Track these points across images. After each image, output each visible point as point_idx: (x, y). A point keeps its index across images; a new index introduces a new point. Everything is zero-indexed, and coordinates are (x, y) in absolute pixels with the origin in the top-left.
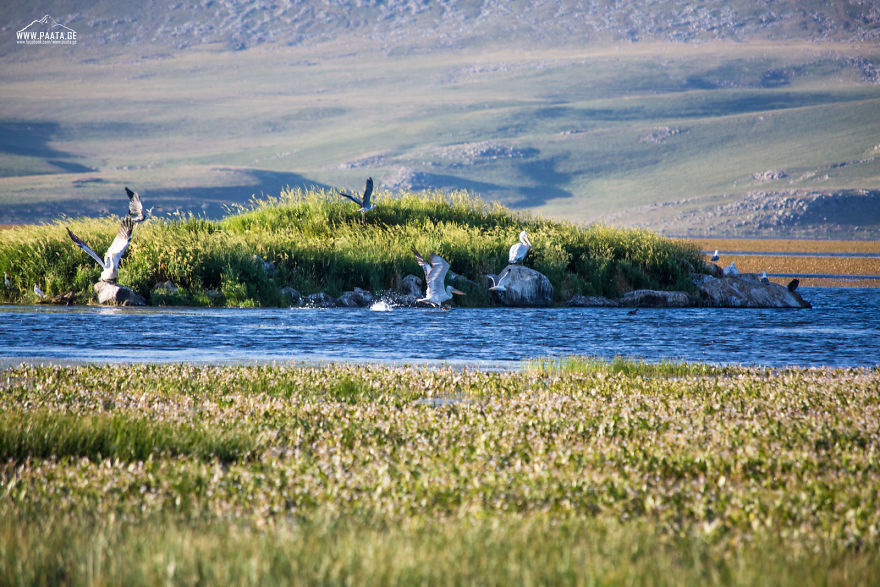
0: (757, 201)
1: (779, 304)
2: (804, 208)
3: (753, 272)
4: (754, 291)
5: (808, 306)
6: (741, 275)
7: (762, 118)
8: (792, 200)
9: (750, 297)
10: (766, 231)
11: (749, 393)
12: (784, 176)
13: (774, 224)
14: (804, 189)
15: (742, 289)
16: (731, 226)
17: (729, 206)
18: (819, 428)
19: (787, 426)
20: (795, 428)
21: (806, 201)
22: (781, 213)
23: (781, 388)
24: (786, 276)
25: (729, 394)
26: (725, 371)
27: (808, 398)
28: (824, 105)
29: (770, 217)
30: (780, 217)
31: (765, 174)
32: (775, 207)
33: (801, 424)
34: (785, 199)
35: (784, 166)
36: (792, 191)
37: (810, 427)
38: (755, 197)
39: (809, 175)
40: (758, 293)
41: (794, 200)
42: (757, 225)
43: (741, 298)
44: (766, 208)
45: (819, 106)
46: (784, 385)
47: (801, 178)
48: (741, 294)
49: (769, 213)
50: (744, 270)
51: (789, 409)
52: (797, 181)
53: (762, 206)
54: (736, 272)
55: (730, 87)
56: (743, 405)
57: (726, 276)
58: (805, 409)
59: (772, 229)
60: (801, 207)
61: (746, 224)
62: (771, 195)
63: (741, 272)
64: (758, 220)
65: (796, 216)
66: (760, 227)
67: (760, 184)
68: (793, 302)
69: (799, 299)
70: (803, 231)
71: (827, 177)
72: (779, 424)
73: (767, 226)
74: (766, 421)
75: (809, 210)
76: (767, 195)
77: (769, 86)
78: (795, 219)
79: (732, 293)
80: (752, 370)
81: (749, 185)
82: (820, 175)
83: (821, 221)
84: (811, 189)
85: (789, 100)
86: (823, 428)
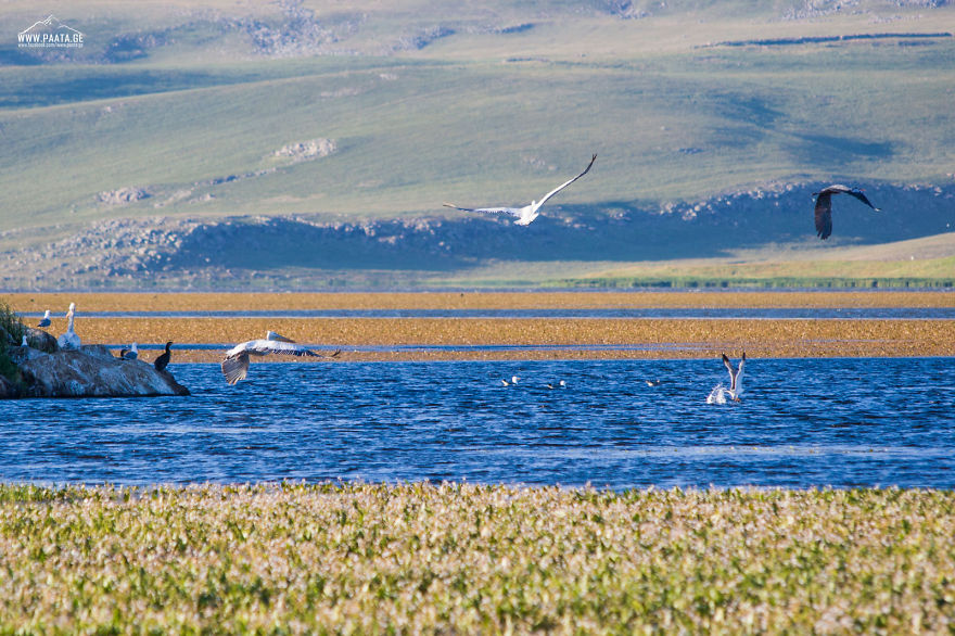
0: (107, 235)
1: (142, 391)
2: (177, 244)
3: (103, 342)
4: (104, 371)
5: (184, 392)
6: (84, 348)
7: (109, 109)
8: (159, 233)
9: (97, 379)
10: (120, 280)
11: (98, 527)
12: (146, 196)
13: (133, 268)
14: (176, 215)
15: (86, 369)
16: (69, 273)
17: (65, 241)
18: (203, 577)
19: (156, 574)
20: (167, 577)
21: (180, 234)
22: (141, 252)
23: (146, 518)
24: (153, 347)
25: (68, 530)
26: (61, 495)
27: (187, 531)
28: (199, 90)
29: (125, 258)
30: (141, 259)
31: (117, 193)
32: (133, 242)
33: (177, 571)
34: (148, 231)
35: (144, 182)
36: (158, 220)
37: (189, 574)
38: (103, 229)
39: (182, 194)
40: (111, 375)
41: (160, 232)
42: (107, 272)
43: (84, 382)
44: (120, 244)
45: (190, 91)
46: (152, 513)
47: (171, 199)
48: (85, 377)
49: (124, 251)
50: (89, 340)
51: (158, 549)
52: (165, 203)
53: (114, 242)
54: (76, 343)
55: (60, 62)
56: (88, 545)
57: (62, 350)
58: (181, 549)
59: (130, 277)
60: (172, 244)
61: (91, 269)
62: (127, 225)
63: (85, 343)
64: (108, 262)
65: (165, 256)
66: (112, 274)
67: (110, 208)
68: (163, 387)
69: (172, 382)
70: (176, 280)
71: (208, 198)
72: (143, 572)
73: (122, 272)
74: (123, 569)
75: (184, 246)
76: (121, 225)
77: (118, 60)
78: (163, 261)
79: (71, 375)
80: (102, 493)
81: (94, 210)
82: (198, 194)
83: (203, 264)
84: (186, 215)
85: (148, 82)
86: (208, 577)
